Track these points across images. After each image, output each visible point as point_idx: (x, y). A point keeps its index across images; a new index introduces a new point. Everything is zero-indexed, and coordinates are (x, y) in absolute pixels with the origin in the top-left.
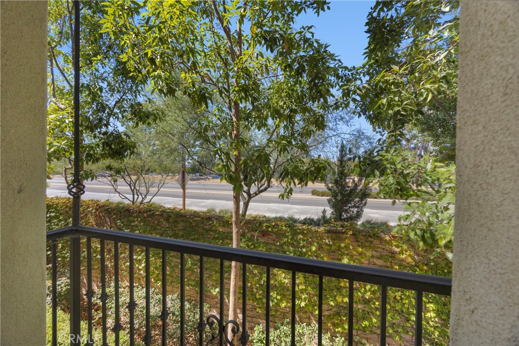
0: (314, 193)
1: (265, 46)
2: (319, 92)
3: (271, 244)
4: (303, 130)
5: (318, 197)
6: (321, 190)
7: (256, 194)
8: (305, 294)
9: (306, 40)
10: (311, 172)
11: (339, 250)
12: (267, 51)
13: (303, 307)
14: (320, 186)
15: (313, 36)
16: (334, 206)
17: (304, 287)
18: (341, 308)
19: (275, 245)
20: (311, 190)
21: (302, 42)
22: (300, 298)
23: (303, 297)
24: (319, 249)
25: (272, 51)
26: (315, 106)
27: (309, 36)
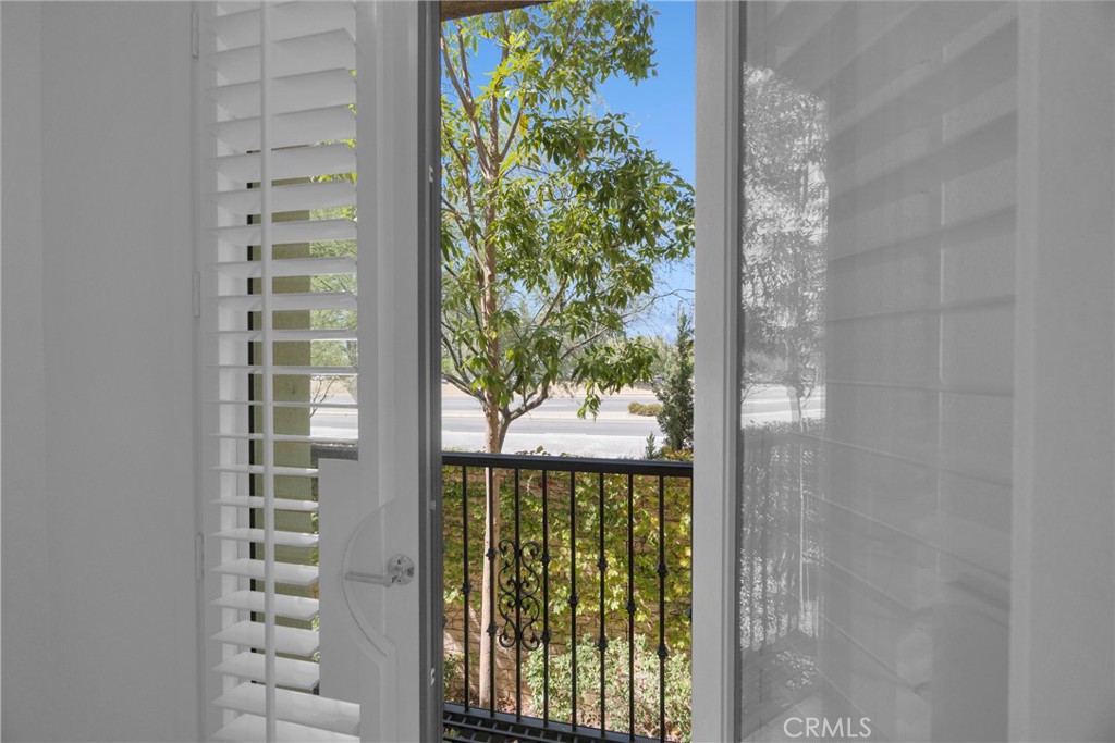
0: (635, 409)
1: (546, 152)
2: (639, 226)
3: (556, 500)
4: (612, 292)
5: (642, 417)
6: (647, 404)
7: (520, 412)
8: (618, 587)
9: (614, 135)
10: (628, 368)
11: (676, 503)
12: (549, 160)
13: (616, 611)
14: (646, 396)
15: (626, 131)
16: (668, 428)
17: (617, 574)
18: (681, 607)
19: (562, 502)
20: (628, 404)
21: (607, 139)
22: (611, 596)
23: (615, 592)
24: (642, 504)
25: (557, 162)
26: (633, 251)
27: (619, 129)
